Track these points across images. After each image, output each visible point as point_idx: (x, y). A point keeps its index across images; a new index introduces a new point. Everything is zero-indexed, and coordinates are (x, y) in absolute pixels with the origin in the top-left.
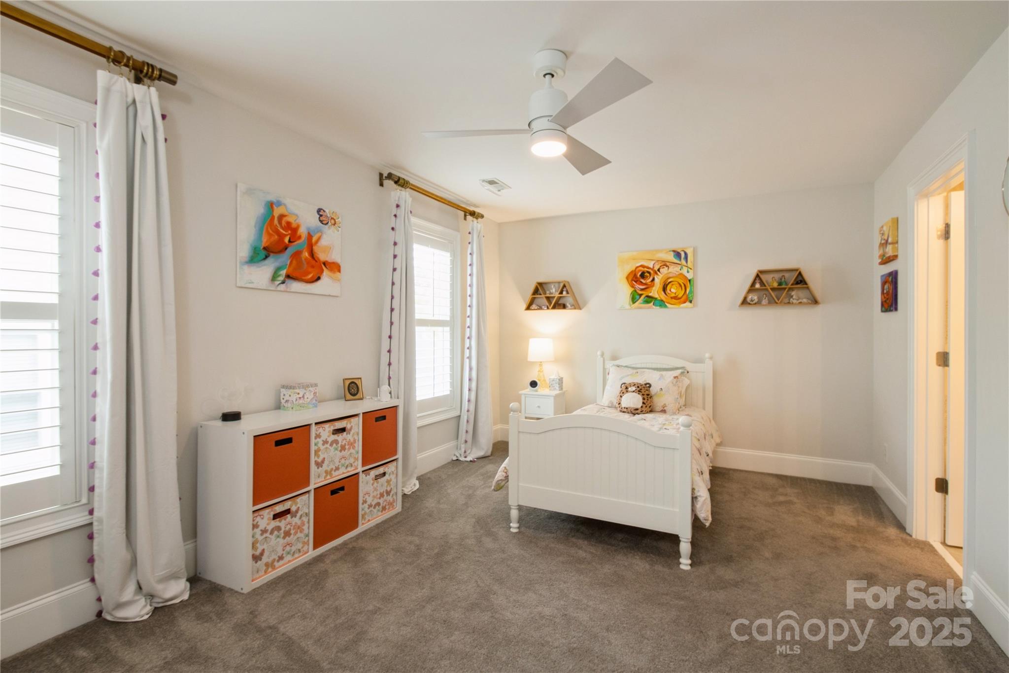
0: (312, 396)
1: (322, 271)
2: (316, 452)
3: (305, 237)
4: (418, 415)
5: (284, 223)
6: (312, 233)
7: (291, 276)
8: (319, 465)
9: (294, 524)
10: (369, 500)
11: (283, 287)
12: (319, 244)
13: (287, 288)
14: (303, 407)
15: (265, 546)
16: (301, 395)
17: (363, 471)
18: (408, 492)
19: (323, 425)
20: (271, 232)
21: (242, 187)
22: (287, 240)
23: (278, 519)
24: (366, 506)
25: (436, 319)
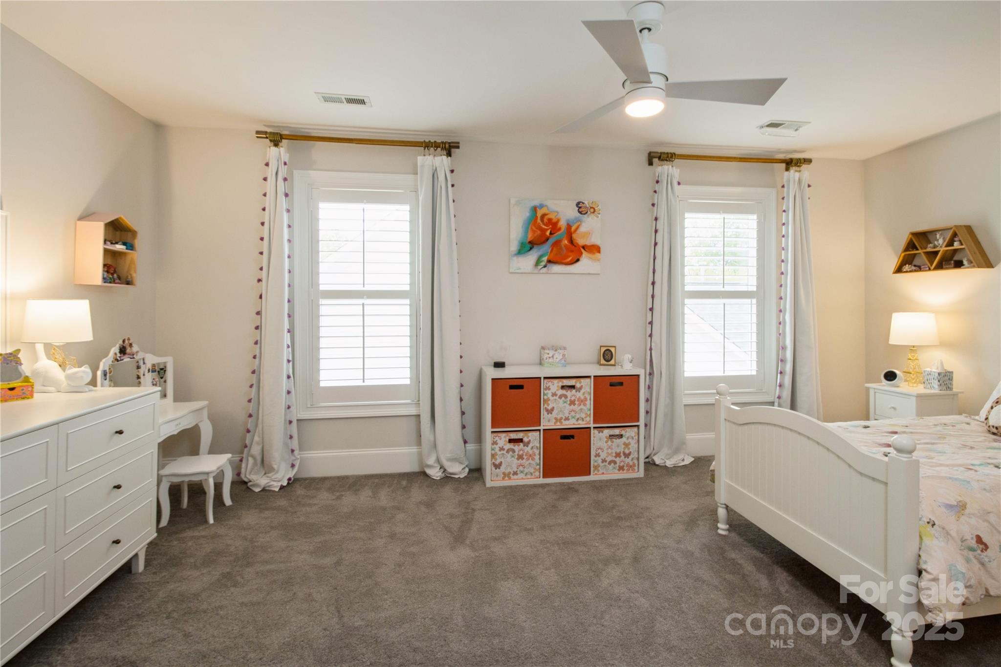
0: (561, 357)
1: (581, 253)
2: (546, 401)
3: (564, 227)
4: (686, 392)
5: (545, 220)
6: (571, 224)
7: (552, 261)
8: (550, 411)
9: (526, 451)
10: (603, 455)
11: (545, 270)
12: (578, 232)
13: (548, 270)
14: (553, 365)
15: (503, 460)
16: (551, 355)
17: (594, 428)
18: (669, 465)
19: (552, 380)
20: (534, 229)
21: (513, 201)
22: (548, 233)
23: (512, 444)
24: (599, 460)
25: (727, 290)
